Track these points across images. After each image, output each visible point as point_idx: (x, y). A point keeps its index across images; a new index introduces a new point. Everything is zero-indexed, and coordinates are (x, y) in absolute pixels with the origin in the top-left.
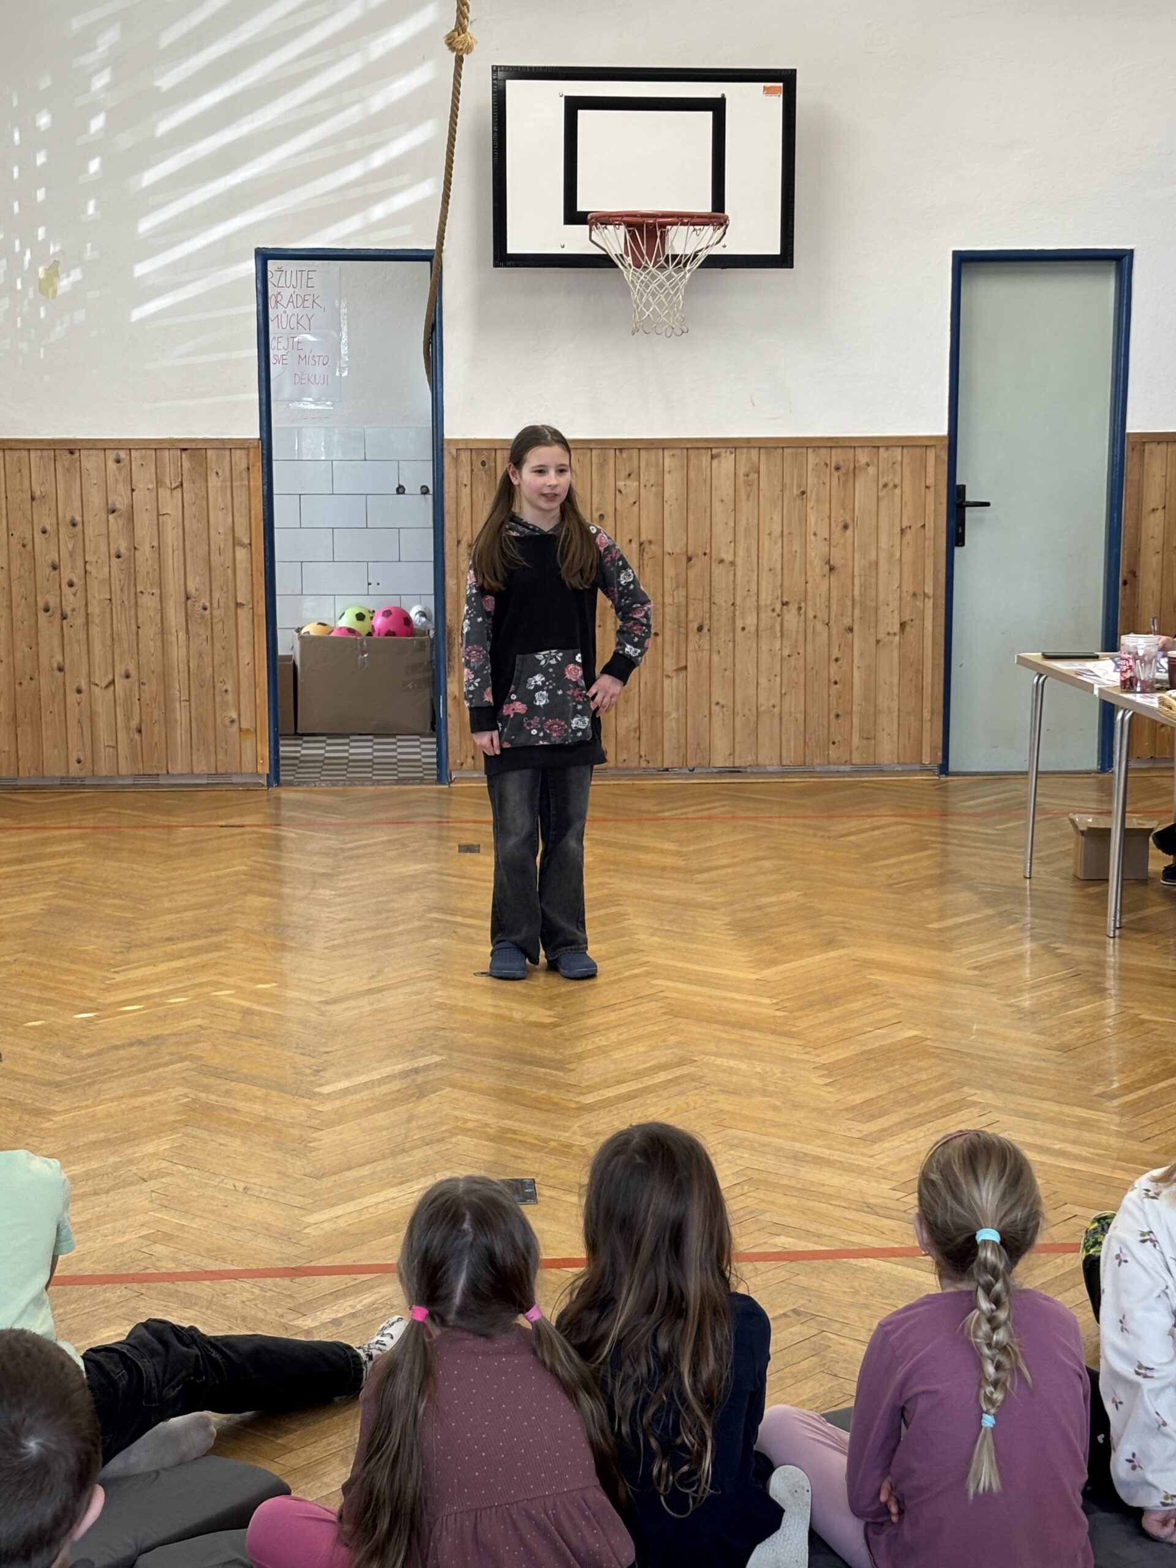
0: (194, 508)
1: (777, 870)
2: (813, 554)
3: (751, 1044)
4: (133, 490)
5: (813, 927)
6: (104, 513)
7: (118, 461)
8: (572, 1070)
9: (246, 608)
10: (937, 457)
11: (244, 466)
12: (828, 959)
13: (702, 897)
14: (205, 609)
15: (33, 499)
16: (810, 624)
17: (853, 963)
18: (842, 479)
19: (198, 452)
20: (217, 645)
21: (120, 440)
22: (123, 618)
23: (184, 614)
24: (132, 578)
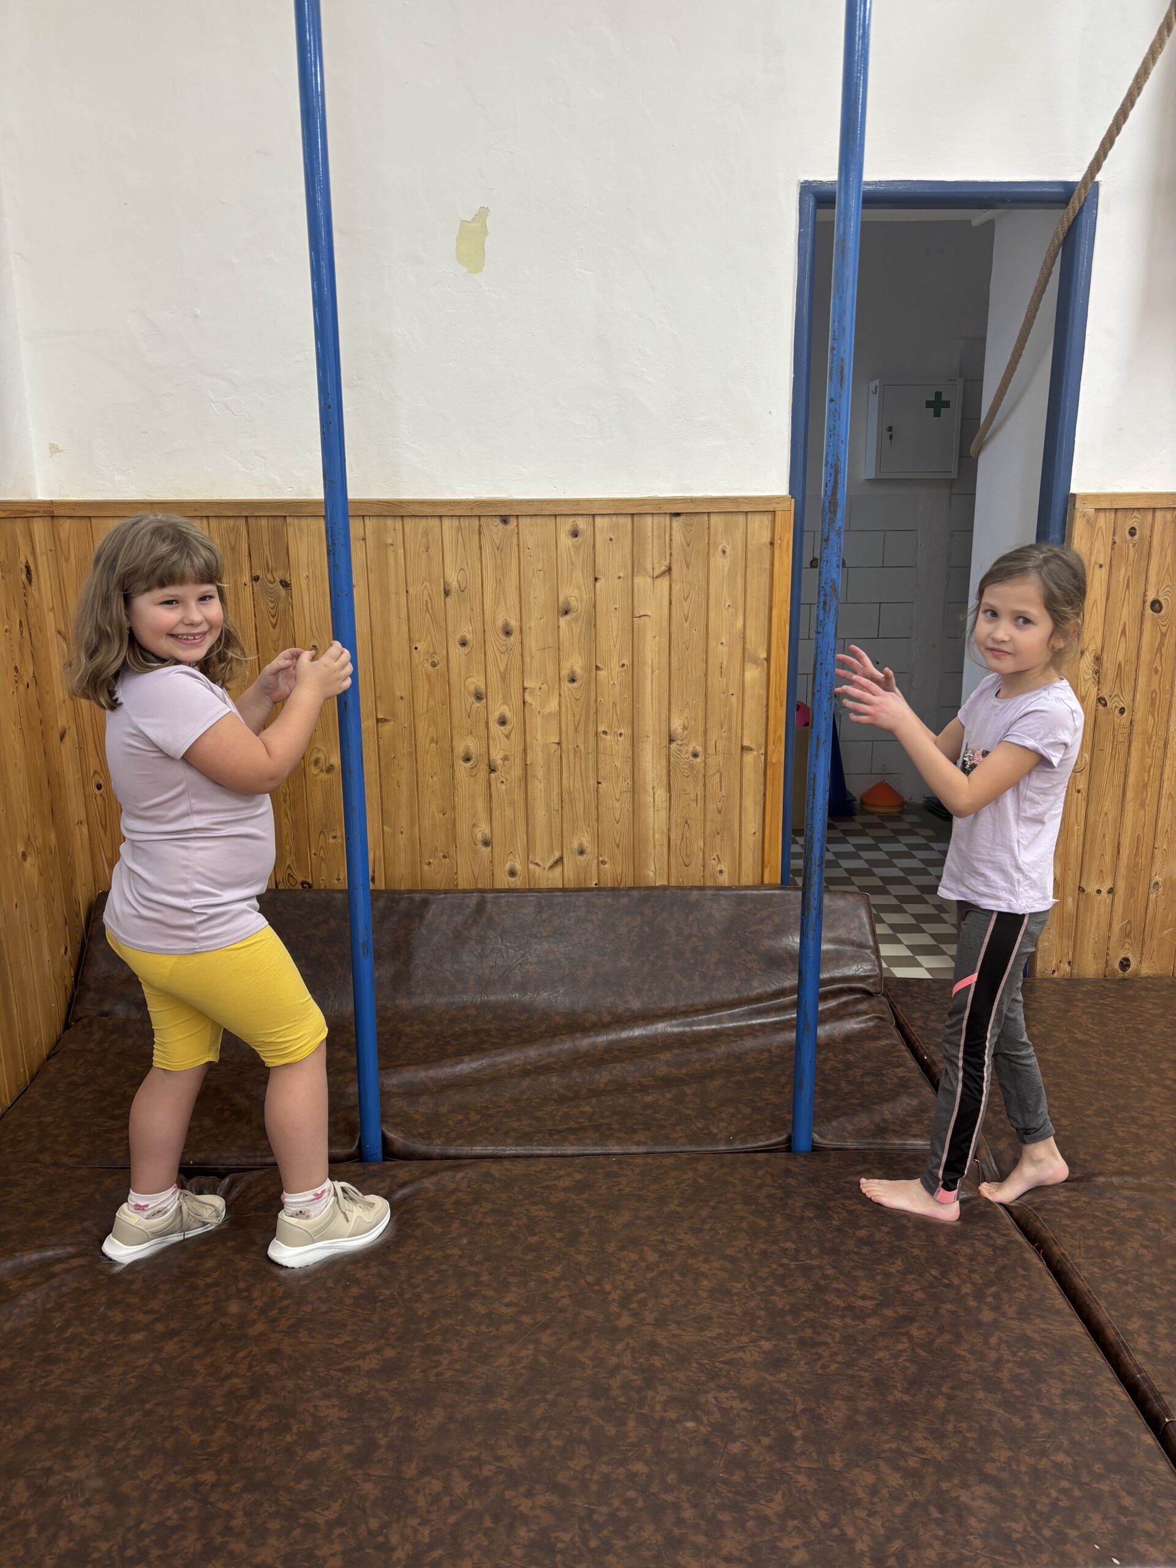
0: (686, 606)
4: (596, 579)
6: (552, 615)
7: (575, 534)
9: (755, 753)
11: (766, 537)
14: (695, 755)
15: (447, 593)
19: (695, 519)
20: (712, 807)
21: (577, 502)
22: (578, 768)
23: (664, 763)
24: (592, 711)
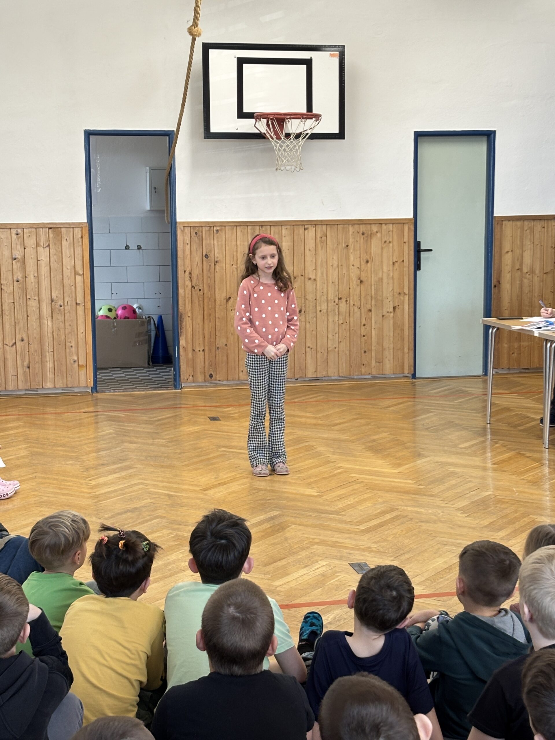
0: (55, 257)
1: (369, 424)
2: (353, 275)
3: (418, 501)
4: (25, 248)
5: (406, 448)
6: (10, 260)
7: (17, 234)
8: (345, 515)
9: (81, 306)
10: (409, 229)
11: (80, 236)
12: (425, 462)
13: (344, 437)
14: (61, 306)
16: (352, 309)
17: (437, 464)
18: (366, 239)
19: (57, 230)
20: (67, 324)
21: (18, 224)
22: (20, 311)
23: (50, 309)
24: (25, 292)
